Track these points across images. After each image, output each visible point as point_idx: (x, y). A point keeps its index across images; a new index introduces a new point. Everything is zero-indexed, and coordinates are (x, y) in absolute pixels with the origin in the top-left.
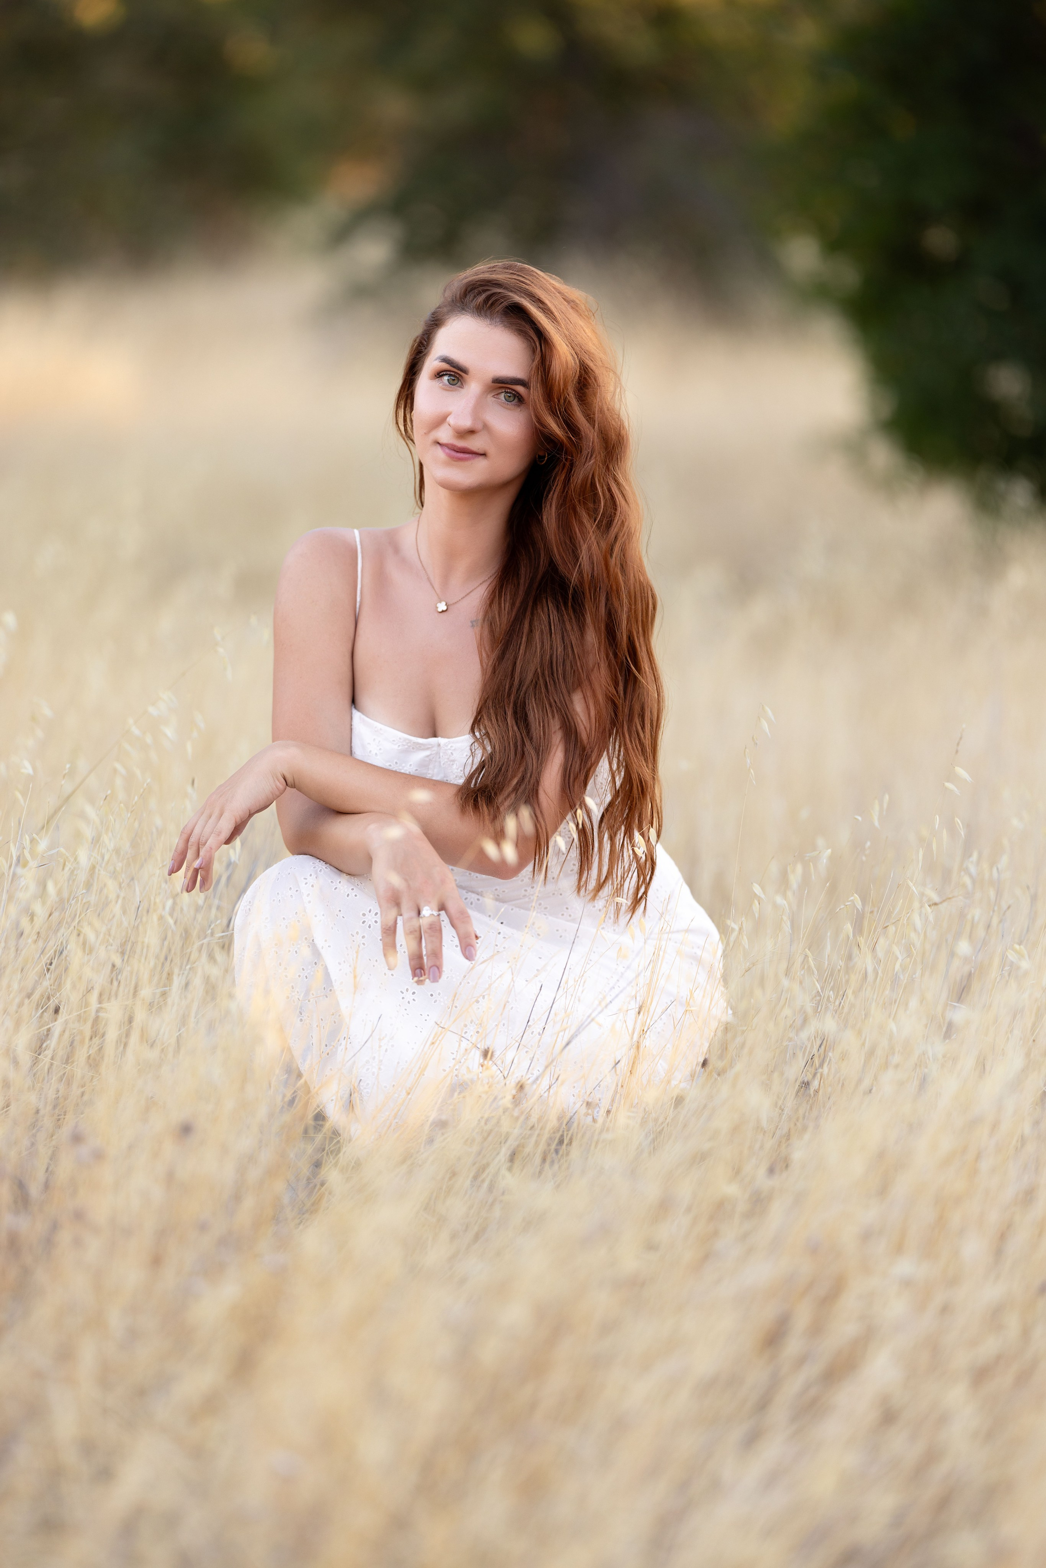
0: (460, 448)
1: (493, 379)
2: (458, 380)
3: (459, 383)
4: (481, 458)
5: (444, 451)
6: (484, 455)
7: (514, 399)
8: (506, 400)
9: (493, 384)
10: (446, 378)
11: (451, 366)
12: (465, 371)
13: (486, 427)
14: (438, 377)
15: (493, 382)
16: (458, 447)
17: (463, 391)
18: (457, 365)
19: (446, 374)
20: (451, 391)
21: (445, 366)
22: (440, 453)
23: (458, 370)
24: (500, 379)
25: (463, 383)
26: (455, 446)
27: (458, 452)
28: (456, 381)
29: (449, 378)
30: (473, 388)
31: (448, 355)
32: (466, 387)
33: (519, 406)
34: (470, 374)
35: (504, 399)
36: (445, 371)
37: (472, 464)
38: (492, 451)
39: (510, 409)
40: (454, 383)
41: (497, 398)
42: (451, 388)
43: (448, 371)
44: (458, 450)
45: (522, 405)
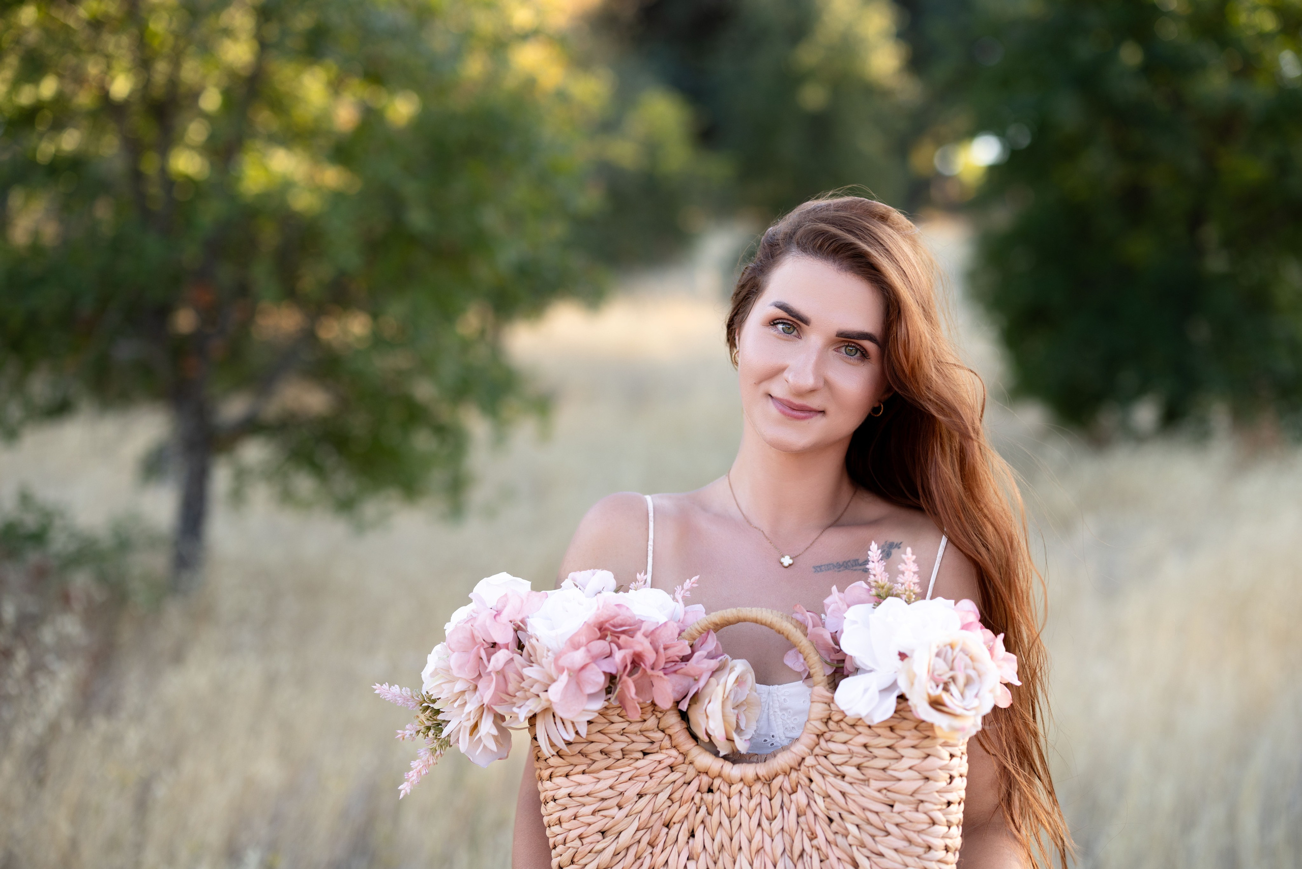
0: (797, 406)
1: (837, 332)
2: (794, 328)
3: (795, 333)
4: (819, 416)
5: (777, 407)
6: (823, 412)
7: (856, 353)
8: (847, 354)
9: (837, 338)
10: (780, 327)
11: (790, 315)
12: (806, 321)
13: (827, 383)
14: (772, 325)
15: (837, 336)
16: (795, 404)
17: (801, 343)
18: (797, 314)
19: (779, 323)
20: (786, 341)
21: (782, 314)
22: (773, 409)
23: (798, 320)
24: (847, 333)
25: (801, 334)
26: (792, 403)
27: (794, 409)
28: (792, 329)
29: (784, 326)
30: (814, 340)
31: (786, 302)
32: (804, 338)
33: (863, 361)
34: (811, 325)
35: (844, 352)
36: (781, 319)
37: (809, 423)
38: (831, 408)
39: (852, 364)
40: (790, 332)
41: (838, 351)
42: (787, 338)
43: (784, 319)
44: (796, 408)
45: (866, 360)
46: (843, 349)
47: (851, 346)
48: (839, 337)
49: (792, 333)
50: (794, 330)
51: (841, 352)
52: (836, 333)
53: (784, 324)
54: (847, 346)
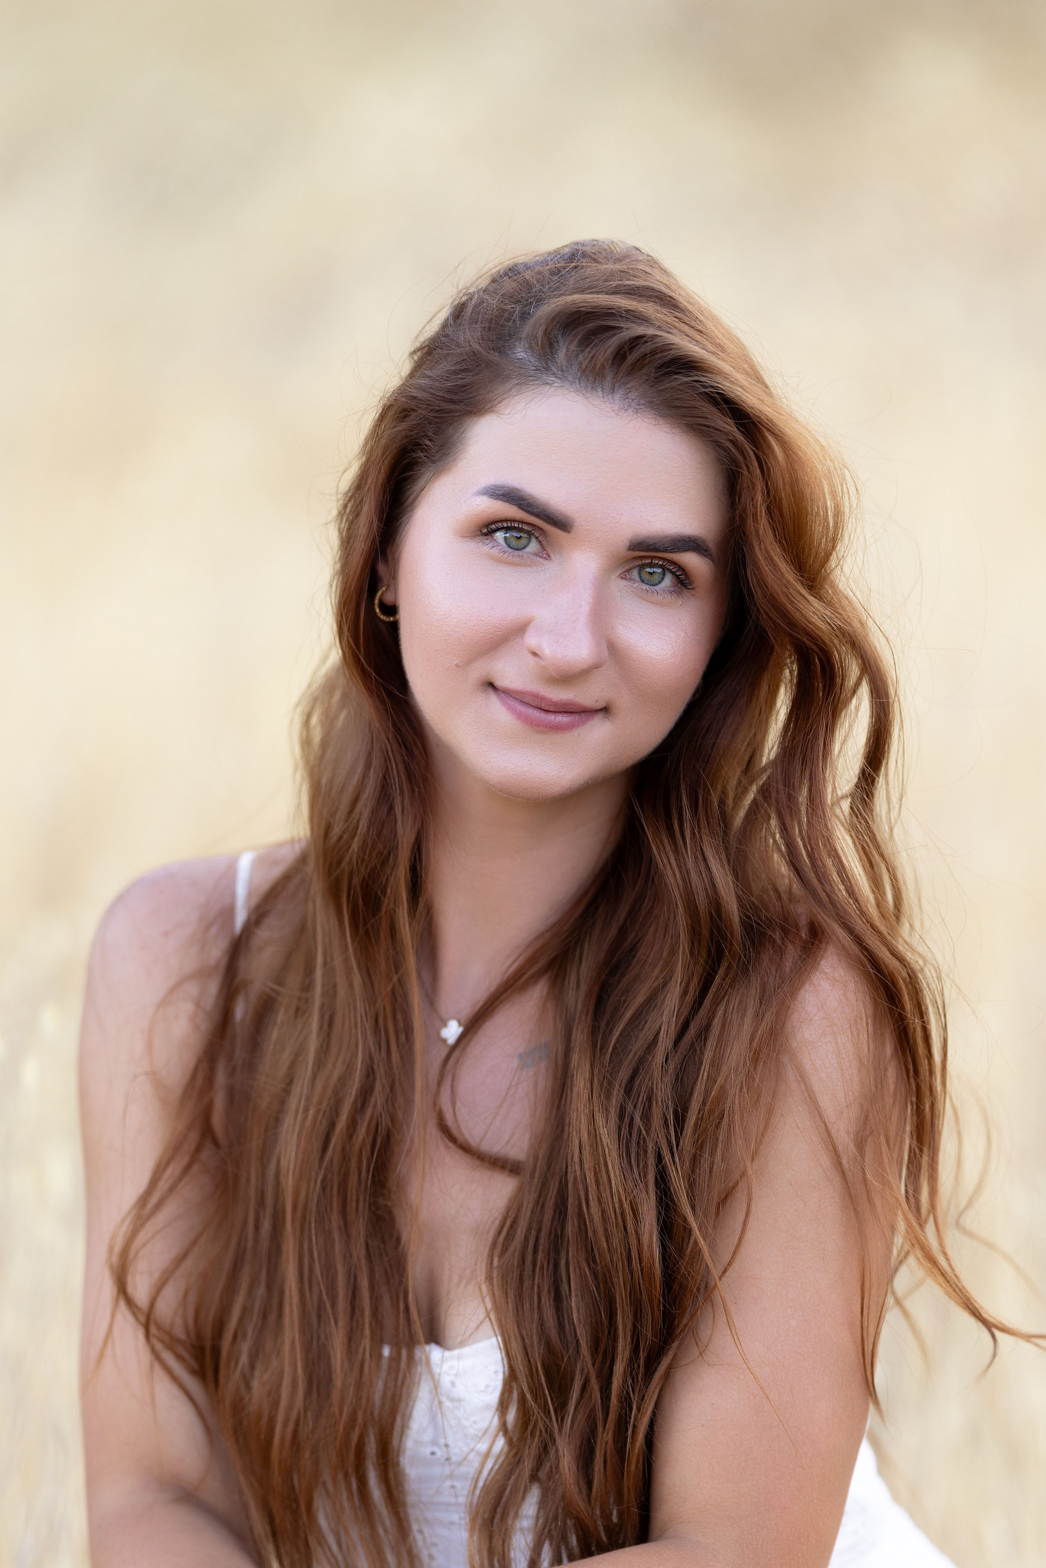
0: (556, 704)
1: (631, 542)
3: (533, 546)
4: (598, 720)
5: (510, 709)
6: (605, 710)
7: (663, 579)
8: (644, 581)
9: (629, 552)
10: (500, 535)
11: (526, 512)
12: (561, 521)
14: (483, 535)
15: (629, 549)
16: (548, 699)
17: (552, 567)
18: (544, 510)
19: (498, 530)
20: (520, 565)
21: (510, 510)
22: (500, 714)
25: (550, 549)
26: (543, 699)
27: (547, 711)
28: (524, 541)
29: (508, 535)
30: (581, 560)
31: (516, 485)
32: (558, 556)
33: (679, 593)
34: (574, 529)
35: (638, 579)
36: (504, 520)
37: (576, 735)
38: (623, 700)
39: (661, 605)
40: (521, 546)
41: (625, 579)
42: (517, 560)
43: (514, 521)
44: (552, 709)
45: (685, 591)
46: (635, 572)
47: (651, 565)
48: (633, 550)
49: (525, 547)
50: (530, 541)
51: (630, 580)
52: (628, 544)
53: (507, 529)
54: (642, 567)
